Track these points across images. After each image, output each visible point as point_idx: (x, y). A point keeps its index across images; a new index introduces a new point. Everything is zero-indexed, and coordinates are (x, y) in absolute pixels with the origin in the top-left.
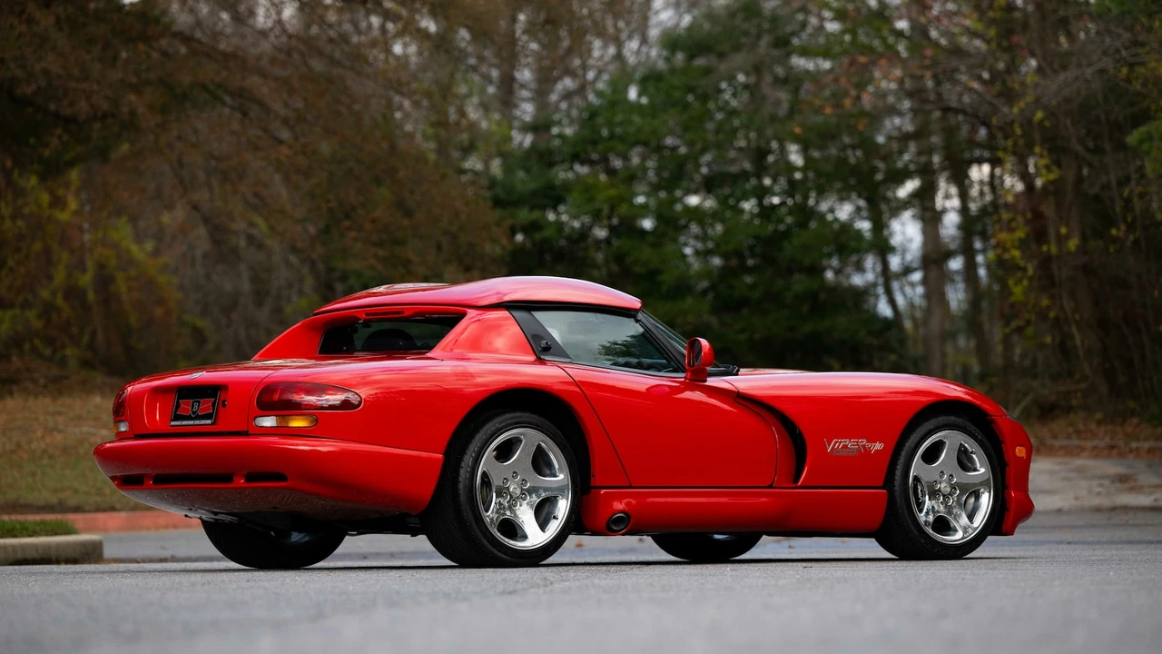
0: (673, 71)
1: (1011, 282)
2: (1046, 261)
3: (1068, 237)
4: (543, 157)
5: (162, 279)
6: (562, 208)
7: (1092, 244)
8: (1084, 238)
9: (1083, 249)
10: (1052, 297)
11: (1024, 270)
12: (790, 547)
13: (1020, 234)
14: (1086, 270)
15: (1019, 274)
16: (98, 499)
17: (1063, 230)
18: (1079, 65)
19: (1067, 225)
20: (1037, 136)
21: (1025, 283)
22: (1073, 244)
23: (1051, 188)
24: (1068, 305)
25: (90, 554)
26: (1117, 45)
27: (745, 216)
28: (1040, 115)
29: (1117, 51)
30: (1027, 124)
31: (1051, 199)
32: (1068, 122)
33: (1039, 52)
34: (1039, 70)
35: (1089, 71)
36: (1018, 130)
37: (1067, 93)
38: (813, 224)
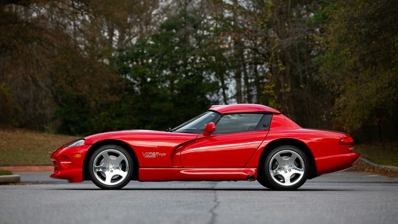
0: (162, 34)
1: (269, 100)
2: (281, 95)
3: (287, 87)
4: (122, 59)
5: (8, 94)
6: (127, 75)
7: (294, 90)
8: (292, 88)
9: (291, 91)
10: (282, 105)
11: (274, 97)
13: (273, 86)
14: (293, 97)
15: (272, 98)
16: (4, 163)
17: (286, 85)
18: (293, 36)
19: (287, 84)
20: (278, 57)
21: (274, 101)
22: (288, 90)
23: (282, 72)
24: (287, 108)
25: (16, 181)
26: (305, 30)
27: (183, 78)
28: (280, 51)
29: (305, 32)
30: (276, 53)
31: (282, 76)
32: (288, 53)
33: (280, 32)
34: (280, 37)
35: (296, 38)
36: (273, 55)
37: (289, 44)
38: (204, 81)
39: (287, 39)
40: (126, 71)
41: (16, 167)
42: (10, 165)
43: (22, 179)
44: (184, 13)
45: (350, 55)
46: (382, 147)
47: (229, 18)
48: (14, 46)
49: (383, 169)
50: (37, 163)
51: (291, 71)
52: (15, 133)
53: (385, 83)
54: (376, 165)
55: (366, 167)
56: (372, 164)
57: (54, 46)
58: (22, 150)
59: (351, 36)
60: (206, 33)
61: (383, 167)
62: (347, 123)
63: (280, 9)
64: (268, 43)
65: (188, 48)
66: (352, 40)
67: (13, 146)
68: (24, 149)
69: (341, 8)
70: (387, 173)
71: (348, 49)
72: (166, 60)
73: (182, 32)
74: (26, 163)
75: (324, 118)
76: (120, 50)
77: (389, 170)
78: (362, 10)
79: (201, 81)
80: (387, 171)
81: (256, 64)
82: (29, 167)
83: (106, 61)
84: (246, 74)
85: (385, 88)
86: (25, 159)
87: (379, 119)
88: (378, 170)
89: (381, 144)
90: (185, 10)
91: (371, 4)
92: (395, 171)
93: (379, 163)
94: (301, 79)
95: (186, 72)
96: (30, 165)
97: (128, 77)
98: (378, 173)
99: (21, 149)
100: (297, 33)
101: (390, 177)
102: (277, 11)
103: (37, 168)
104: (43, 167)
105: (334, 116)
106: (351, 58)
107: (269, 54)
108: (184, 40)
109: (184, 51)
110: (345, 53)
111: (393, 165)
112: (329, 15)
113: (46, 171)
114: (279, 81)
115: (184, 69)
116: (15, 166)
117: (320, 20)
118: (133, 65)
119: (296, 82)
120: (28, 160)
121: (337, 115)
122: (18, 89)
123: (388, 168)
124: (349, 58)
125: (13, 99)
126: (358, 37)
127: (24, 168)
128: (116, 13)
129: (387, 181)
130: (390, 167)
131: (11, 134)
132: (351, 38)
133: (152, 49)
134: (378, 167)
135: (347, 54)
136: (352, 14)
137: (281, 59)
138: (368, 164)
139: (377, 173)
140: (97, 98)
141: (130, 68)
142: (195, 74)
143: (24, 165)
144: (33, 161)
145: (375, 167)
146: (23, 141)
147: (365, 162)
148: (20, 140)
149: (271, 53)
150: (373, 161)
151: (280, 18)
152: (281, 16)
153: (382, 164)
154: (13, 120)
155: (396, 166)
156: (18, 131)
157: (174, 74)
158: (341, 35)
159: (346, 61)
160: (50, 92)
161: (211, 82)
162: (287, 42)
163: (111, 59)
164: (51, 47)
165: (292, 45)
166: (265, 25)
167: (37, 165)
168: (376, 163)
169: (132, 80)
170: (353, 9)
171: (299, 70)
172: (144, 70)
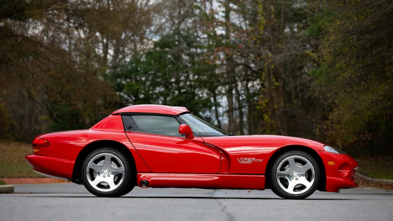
0: (155, 52)
2: (273, 111)
3: (280, 102)
4: (116, 76)
5: (3, 110)
6: (122, 91)
7: (288, 105)
8: (284, 103)
9: (284, 106)
10: (275, 120)
12: (226, 193)
13: (267, 101)
14: (285, 113)
17: (279, 100)
18: (286, 52)
19: (280, 98)
24: (280, 124)
25: (10, 191)
26: (298, 46)
27: (176, 95)
28: (273, 66)
29: (298, 48)
30: (269, 69)
31: (275, 91)
32: (281, 69)
33: (273, 48)
34: (273, 53)
35: (289, 54)
36: (266, 70)
37: (282, 60)
38: (196, 98)
39: (280, 55)
40: (120, 88)
41: (11, 179)
42: (5, 177)
43: (15, 190)
44: (177, 32)
45: (345, 68)
46: (374, 162)
47: (222, 35)
48: (10, 59)
49: (377, 183)
50: (31, 175)
51: (283, 86)
52: (10, 145)
53: (380, 96)
54: (370, 179)
55: (359, 181)
56: (365, 177)
57: (49, 60)
58: (17, 163)
59: (347, 49)
60: (199, 51)
61: (378, 180)
62: (340, 137)
63: (273, 26)
64: (261, 59)
65: (181, 65)
66: (347, 54)
67: (8, 158)
68: (19, 161)
69: (337, 20)
70: (382, 186)
71: (343, 62)
72: (159, 77)
73: (176, 49)
74: (20, 175)
75: (317, 132)
76: (114, 68)
77: (384, 184)
78: (357, 22)
79: (194, 98)
80: (382, 185)
81: (248, 80)
82: (23, 179)
83: (101, 78)
84: (237, 91)
85: (380, 100)
86: (20, 171)
87: (372, 134)
88: (373, 184)
89: (373, 159)
90: (177, 28)
91: (367, 17)
92: (390, 184)
93: (372, 177)
94: (293, 94)
95: (179, 89)
96: (24, 177)
97: (122, 94)
98: (374, 186)
99: (16, 161)
100: (289, 48)
101: (386, 189)
102: (269, 28)
103: (31, 180)
104: (38, 179)
105: (327, 130)
106: (346, 71)
107: (262, 70)
108: (178, 58)
109: (177, 69)
110: (340, 66)
111: (388, 179)
112: (324, 28)
113: (40, 183)
114: (272, 97)
115: (177, 86)
116: (10, 177)
117: (314, 32)
118: (127, 82)
119: (288, 98)
120: (22, 172)
121: (330, 129)
122: (14, 104)
123: (384, 182)
124: (344, 71)
125: (9, 115)
126: (354, 50)
127: (18, 180)
128: (111, 27)
129: (385, 193)
130: (384, 180)
131: (6, 146)
132: (346, 51)
133: (146, 66)
134: (372, 181)
135: (342, 67)
136: (348, 26)
137: (274, 74)
138: (361, 178)
139: (371, 186)
140: (92, 114)
141: (123, 85)
142: (187, 91)
143: (19, 177)
144: (28, 174)
145: (369, 181)
146: (18, 153)
147: (358, 176)
148: (14, 153)
149: (264, 69)
150: (366, 175)
151: (273, 34)
152: (274, 32)
153: (376, 177)
154: (9, 135)
155: (392, 179)
156: (13, 144)
157: (167, 91)
158: (337, 48)
159: (342, 74)
160: (45, 108)
161: (204, 98)
162: (280, 58)
163: (105, 76)
164: (47, 61)
165: (285, 61)
166: (259, 42)
167: (31, 177)
168: (369, 177)
169: (126, 96)
170: (348, 21)
171: (292, 86)
172: (138, 87)
